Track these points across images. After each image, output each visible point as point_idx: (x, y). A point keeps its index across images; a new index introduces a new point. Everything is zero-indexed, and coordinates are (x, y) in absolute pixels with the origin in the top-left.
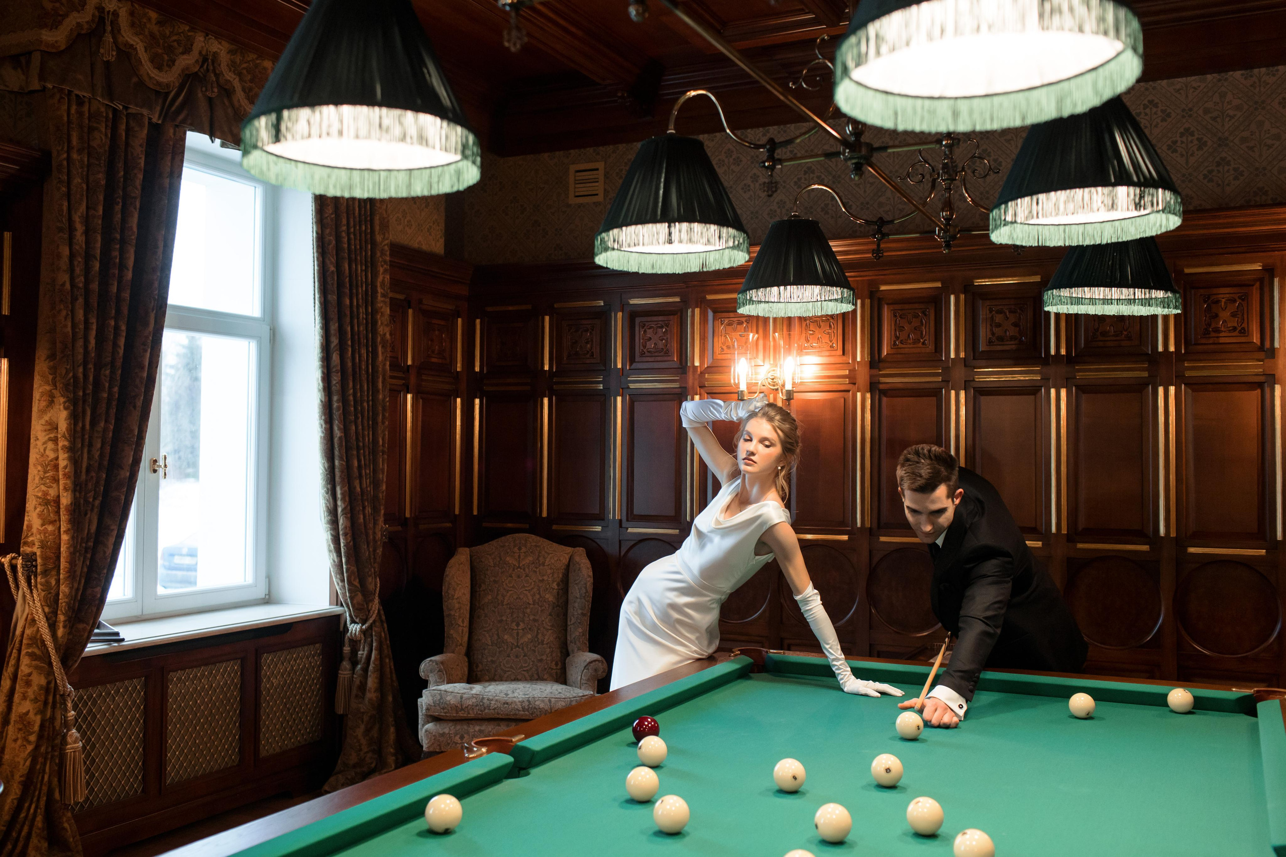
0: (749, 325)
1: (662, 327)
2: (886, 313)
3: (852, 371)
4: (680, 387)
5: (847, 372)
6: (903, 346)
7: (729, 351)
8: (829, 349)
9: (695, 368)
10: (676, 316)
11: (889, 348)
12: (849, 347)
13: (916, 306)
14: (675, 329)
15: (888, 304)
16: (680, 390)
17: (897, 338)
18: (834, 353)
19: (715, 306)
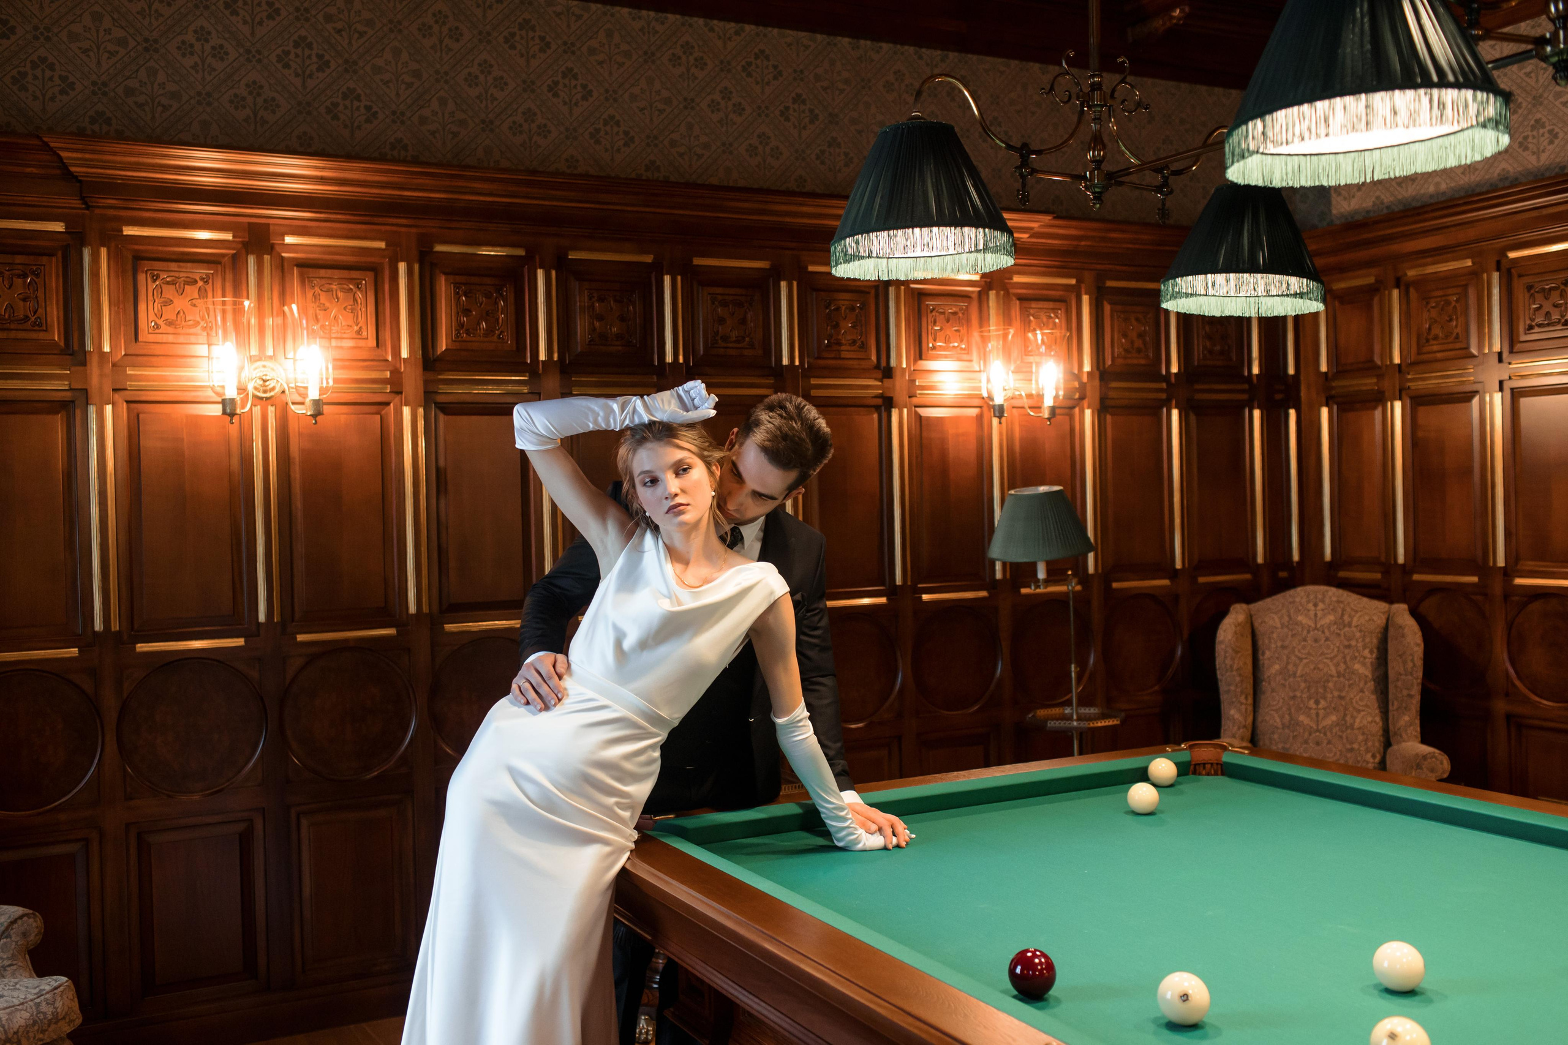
0: (209, 287)
1: (25, 276)
2: (443, 287)
3: (395, 372)
4: (71, 389)
5: (388, 374)
6: (469, 339)
7: (170, 330)
8: (355, 336)
9: (102, 354)
10: (54, 259)
11: (450, 341)
12: (387, 335)
13: (488, 280)
14: (54, 282)
15: (445, 274)
16: (69, 394)
17: (461, 325)
18: (362, 343)
19: (136, 247)
